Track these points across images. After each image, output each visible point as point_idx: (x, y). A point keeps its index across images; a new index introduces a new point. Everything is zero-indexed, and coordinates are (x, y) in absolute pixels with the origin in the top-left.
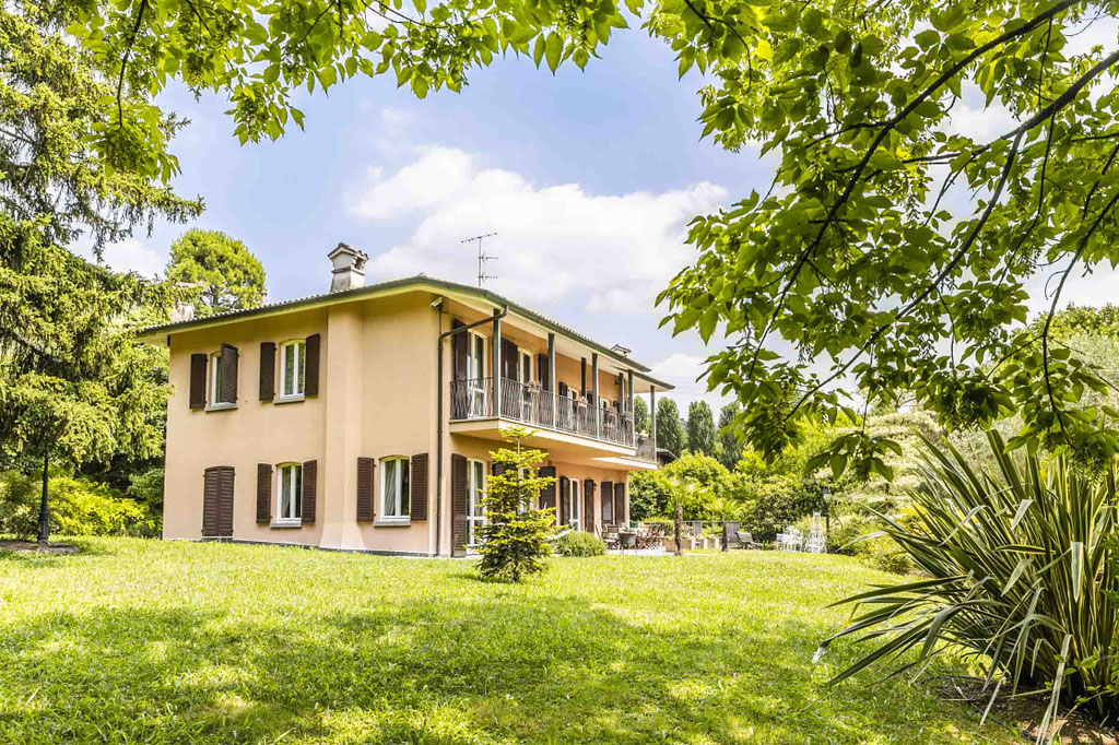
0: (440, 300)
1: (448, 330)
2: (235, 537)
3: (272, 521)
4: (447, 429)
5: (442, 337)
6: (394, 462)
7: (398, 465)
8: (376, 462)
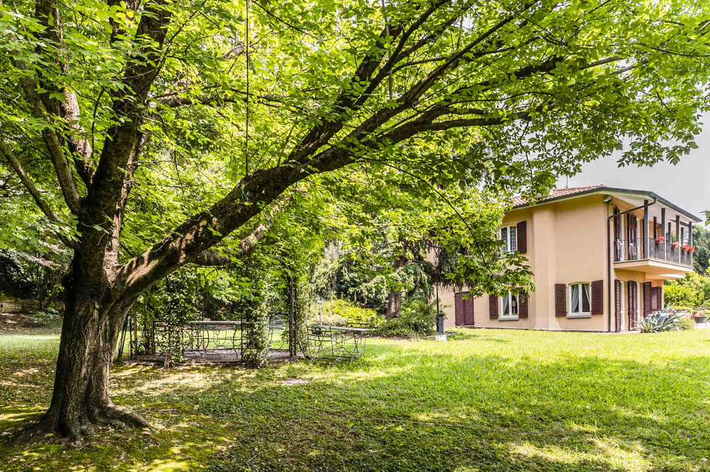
0: (610, 198)
1: (612, 215)
2: (475, 326)
3: (499, 317)
4: (612, 267)
5: (609, 218)
6: (577, 285)
7: (580, 287)
8: (567, 286)
